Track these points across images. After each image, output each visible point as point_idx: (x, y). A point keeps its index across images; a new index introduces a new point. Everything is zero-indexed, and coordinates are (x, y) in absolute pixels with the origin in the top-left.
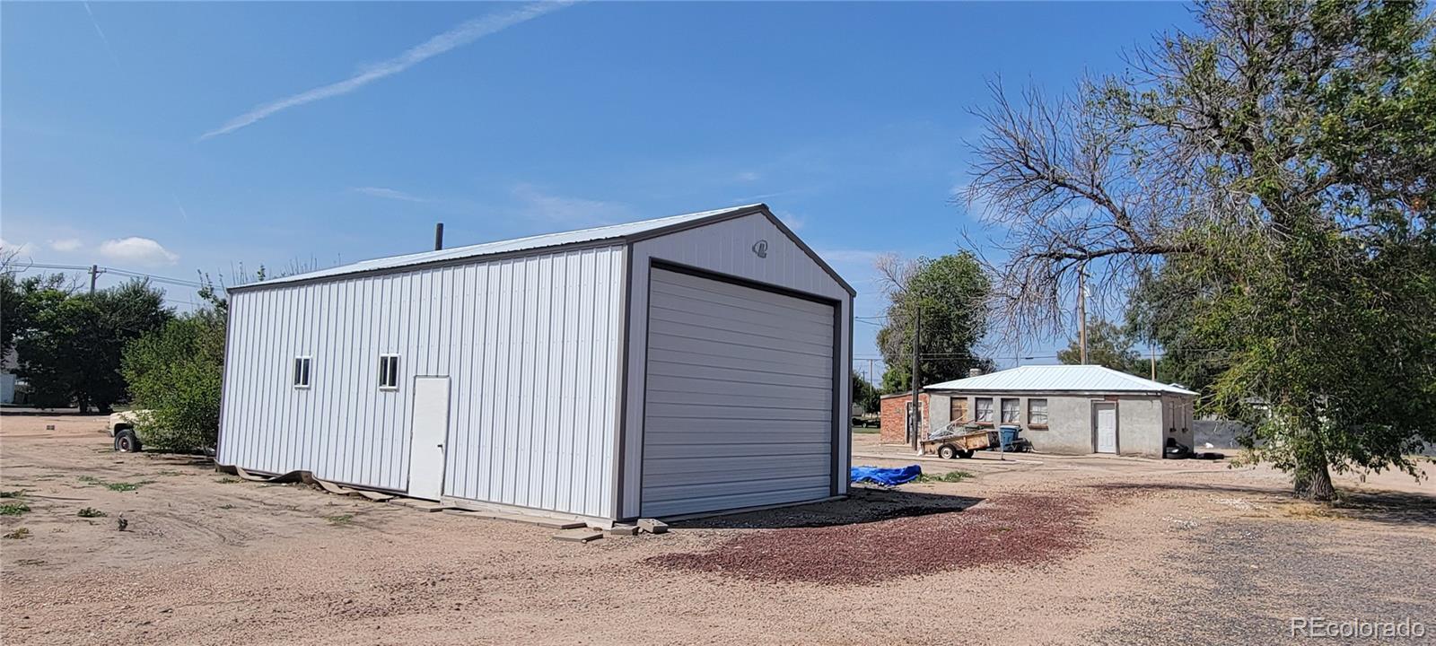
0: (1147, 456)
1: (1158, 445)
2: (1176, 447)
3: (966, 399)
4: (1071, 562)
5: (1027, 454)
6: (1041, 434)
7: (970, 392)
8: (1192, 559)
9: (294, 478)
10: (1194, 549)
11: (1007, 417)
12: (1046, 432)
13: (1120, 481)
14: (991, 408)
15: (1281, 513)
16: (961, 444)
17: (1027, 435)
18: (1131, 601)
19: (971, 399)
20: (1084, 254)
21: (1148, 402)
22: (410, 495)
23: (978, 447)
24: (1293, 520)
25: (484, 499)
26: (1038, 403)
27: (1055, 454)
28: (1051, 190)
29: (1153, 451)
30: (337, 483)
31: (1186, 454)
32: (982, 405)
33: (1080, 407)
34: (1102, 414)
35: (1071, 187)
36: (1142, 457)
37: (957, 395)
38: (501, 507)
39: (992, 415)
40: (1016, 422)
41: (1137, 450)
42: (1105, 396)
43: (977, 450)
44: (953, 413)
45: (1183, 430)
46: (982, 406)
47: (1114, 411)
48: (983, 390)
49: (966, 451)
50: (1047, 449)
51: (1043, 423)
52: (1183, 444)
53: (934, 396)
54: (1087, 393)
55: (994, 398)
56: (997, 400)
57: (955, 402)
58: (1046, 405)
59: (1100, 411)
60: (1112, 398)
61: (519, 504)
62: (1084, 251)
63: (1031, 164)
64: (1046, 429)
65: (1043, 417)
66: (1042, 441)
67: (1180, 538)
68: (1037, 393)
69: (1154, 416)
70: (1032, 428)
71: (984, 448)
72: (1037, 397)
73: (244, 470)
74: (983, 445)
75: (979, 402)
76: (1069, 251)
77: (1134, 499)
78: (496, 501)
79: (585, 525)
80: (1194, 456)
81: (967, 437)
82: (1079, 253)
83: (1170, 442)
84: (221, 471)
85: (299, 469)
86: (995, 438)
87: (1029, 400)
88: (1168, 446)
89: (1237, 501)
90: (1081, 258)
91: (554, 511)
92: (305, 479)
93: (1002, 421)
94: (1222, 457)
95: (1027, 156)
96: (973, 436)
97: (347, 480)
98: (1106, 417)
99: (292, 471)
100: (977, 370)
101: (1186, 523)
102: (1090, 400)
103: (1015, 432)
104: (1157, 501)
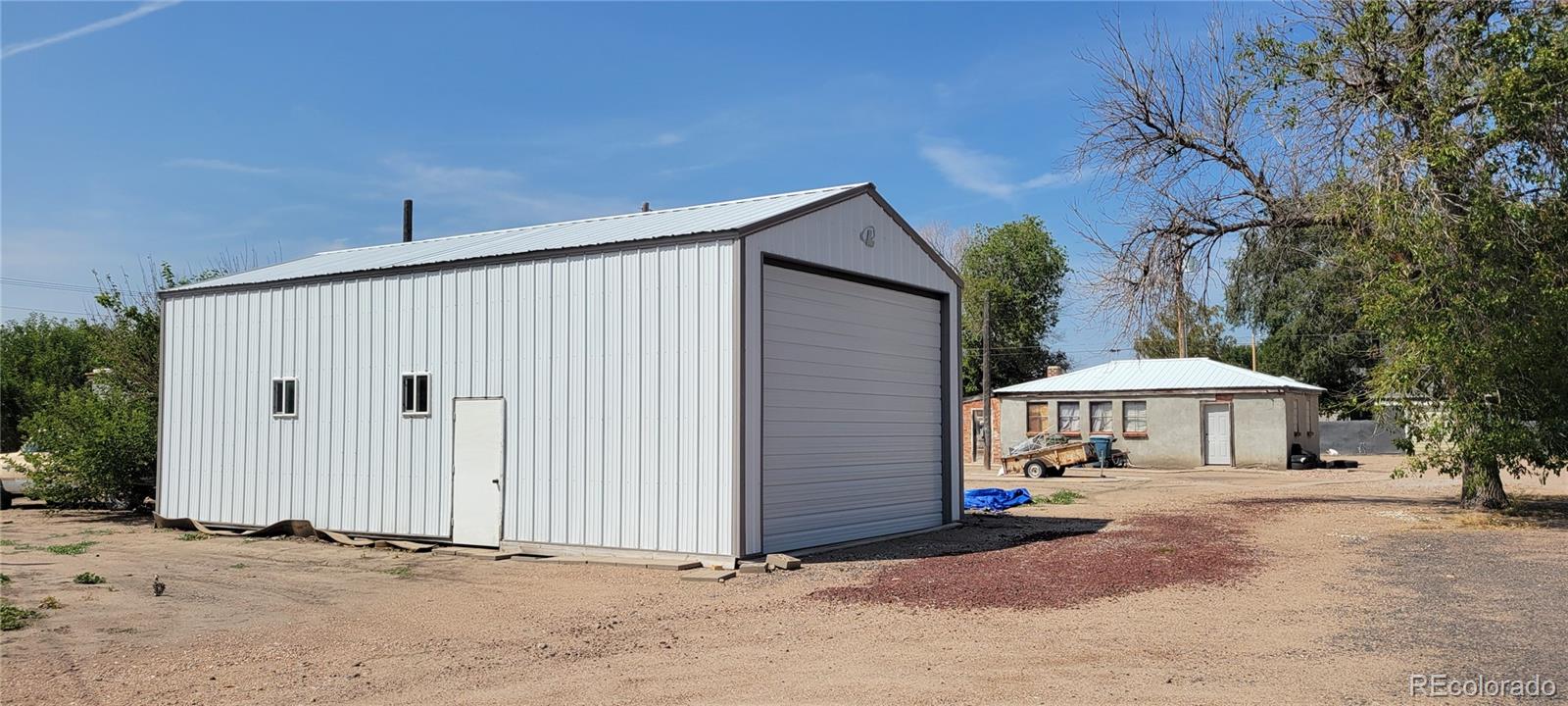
0: (1268, 467)
1: (1281, 452)
2: (1302, 455)
3: (1046, 403)
4: (1258, 579)
5: (1124, 469)
6: (1139, 444)
7: (1051, 394)
8: (1381, 572)
9: (283, 530)
10: (1378, 563)
11: (1097, 426)
12: (1145, 441)
13: (1253, 496)
14: (1077, 413)
15: (1453, 523)
16: (1052, 459)
17: (1122, 445)
18: (1342, 611)
19: (1053, 403)
20: (1214, 228)
21: (1268, 401)
22: (454, 542)
23: (1072, 462)
24: (1470, 530)
25: (561, 542)
26: (1134, 406)
27: (1157, 468)
28: (1175, 152)
29: (1275, 461)
30: (345, 533)
31: (1314, 463)
32: (1067, 411)
33: (1187, 410)
34: (1213, 417)
35: (1200, 149)
36: (1262, 468)
37: (1034, 400)
38: (584, 550)
39: (1078, 421)
40: (1108, 430)
41: (1257, 459)
42: (1217, 395)
43: (1070, 466)
44: (1032, 423)
45: (1308, 434)
46: (1066, 413)
47: (1228, 413)
48: (1067, 393)
49: (1058, 467)
50: (1147, 463)
51: (1141, 430)
52: (1310, 450)
53: (1005, 401)
54: (1194, 392)
55: (1081, 401)
56: (1084, 403)
57: (1031, 407)
58: (1145, 408)
59: (1210, 414)
60: (1225, 396)
61: (609, 545)
62: (1215, 225)
63: (1152, 121)
64: (1146, 437)
65: (1141, 424)
66: (1141, 453)
67: (1357, 552)
68: (1134, 394)
69: (1276, 418)
70: (1128, 437)
71: (1080, 464)
72: (1133, 399)
73: (201, 523)
74: (1078, 459)
75: (1061, 407)
76: (1198, 225)
77: (1281, 515)
78: (577, 543)
79: (700, 565)
80: (1324, 465)
81: (1059, 451)
82: (1208, 227)
83: (1294, 450)
84: (164, 527)
85: (288, 518)
86: (1092, 450)
87: (1124, 402)
88: (1292, 454)
89: (1400, 513)
90: (1211, 233)
91: (657, 551)
92: (296, 530)
93: (1091, 430)
94: (1355, 465)
95: (1147, 112)
96: (1065, 449)
97: (361, 528)
98: (1218, 421)
99: (277, 522)
100: (1056, 367)
101: (1355, 537)
102: (1198, 400)
103: (1109, 442)
104: (1308, 515)
